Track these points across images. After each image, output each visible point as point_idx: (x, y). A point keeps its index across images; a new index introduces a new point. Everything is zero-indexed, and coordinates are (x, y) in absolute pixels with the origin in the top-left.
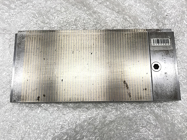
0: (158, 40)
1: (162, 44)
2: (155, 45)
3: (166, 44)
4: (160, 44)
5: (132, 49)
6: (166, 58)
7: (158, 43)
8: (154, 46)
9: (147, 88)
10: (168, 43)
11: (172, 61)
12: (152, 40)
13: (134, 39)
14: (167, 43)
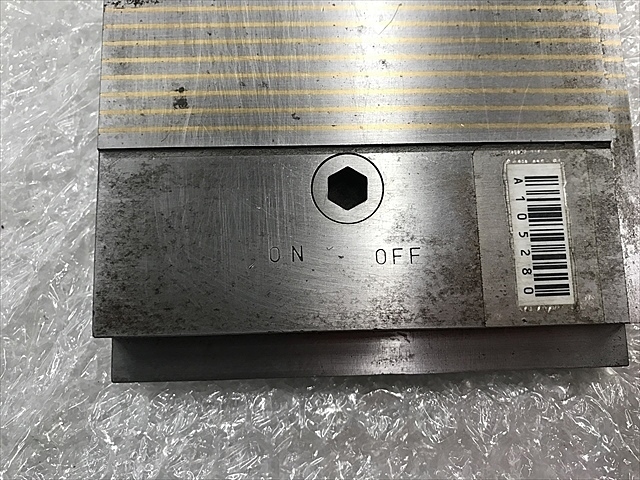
0: (554, 213)
1: (522, 244)
2: (518, 191)
3: (527, 272)
4: (521, 226)
5: (475, 24)
6: (419, 261)
7: (535, 214)
8: (504, 183)
9: (189, 111)
10: (542, 291)
11: (395, 306)
12: (553, 169)
13: (544, 41)
14: (538, 278)
